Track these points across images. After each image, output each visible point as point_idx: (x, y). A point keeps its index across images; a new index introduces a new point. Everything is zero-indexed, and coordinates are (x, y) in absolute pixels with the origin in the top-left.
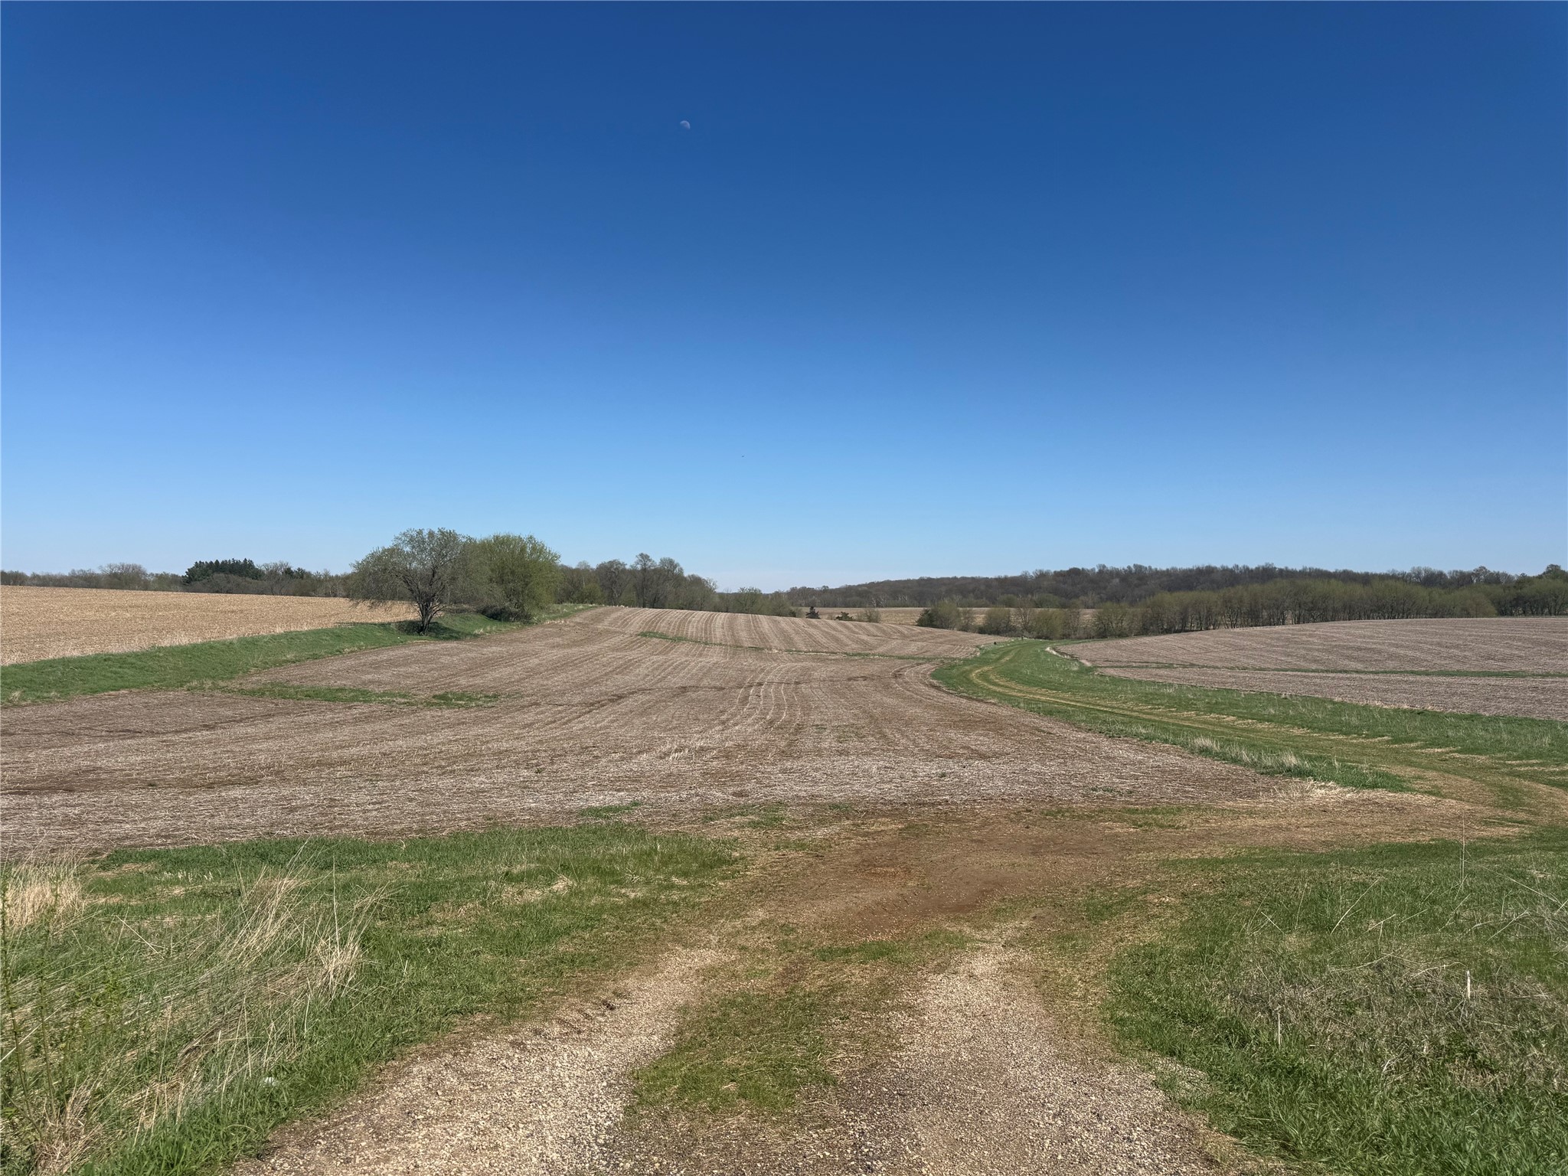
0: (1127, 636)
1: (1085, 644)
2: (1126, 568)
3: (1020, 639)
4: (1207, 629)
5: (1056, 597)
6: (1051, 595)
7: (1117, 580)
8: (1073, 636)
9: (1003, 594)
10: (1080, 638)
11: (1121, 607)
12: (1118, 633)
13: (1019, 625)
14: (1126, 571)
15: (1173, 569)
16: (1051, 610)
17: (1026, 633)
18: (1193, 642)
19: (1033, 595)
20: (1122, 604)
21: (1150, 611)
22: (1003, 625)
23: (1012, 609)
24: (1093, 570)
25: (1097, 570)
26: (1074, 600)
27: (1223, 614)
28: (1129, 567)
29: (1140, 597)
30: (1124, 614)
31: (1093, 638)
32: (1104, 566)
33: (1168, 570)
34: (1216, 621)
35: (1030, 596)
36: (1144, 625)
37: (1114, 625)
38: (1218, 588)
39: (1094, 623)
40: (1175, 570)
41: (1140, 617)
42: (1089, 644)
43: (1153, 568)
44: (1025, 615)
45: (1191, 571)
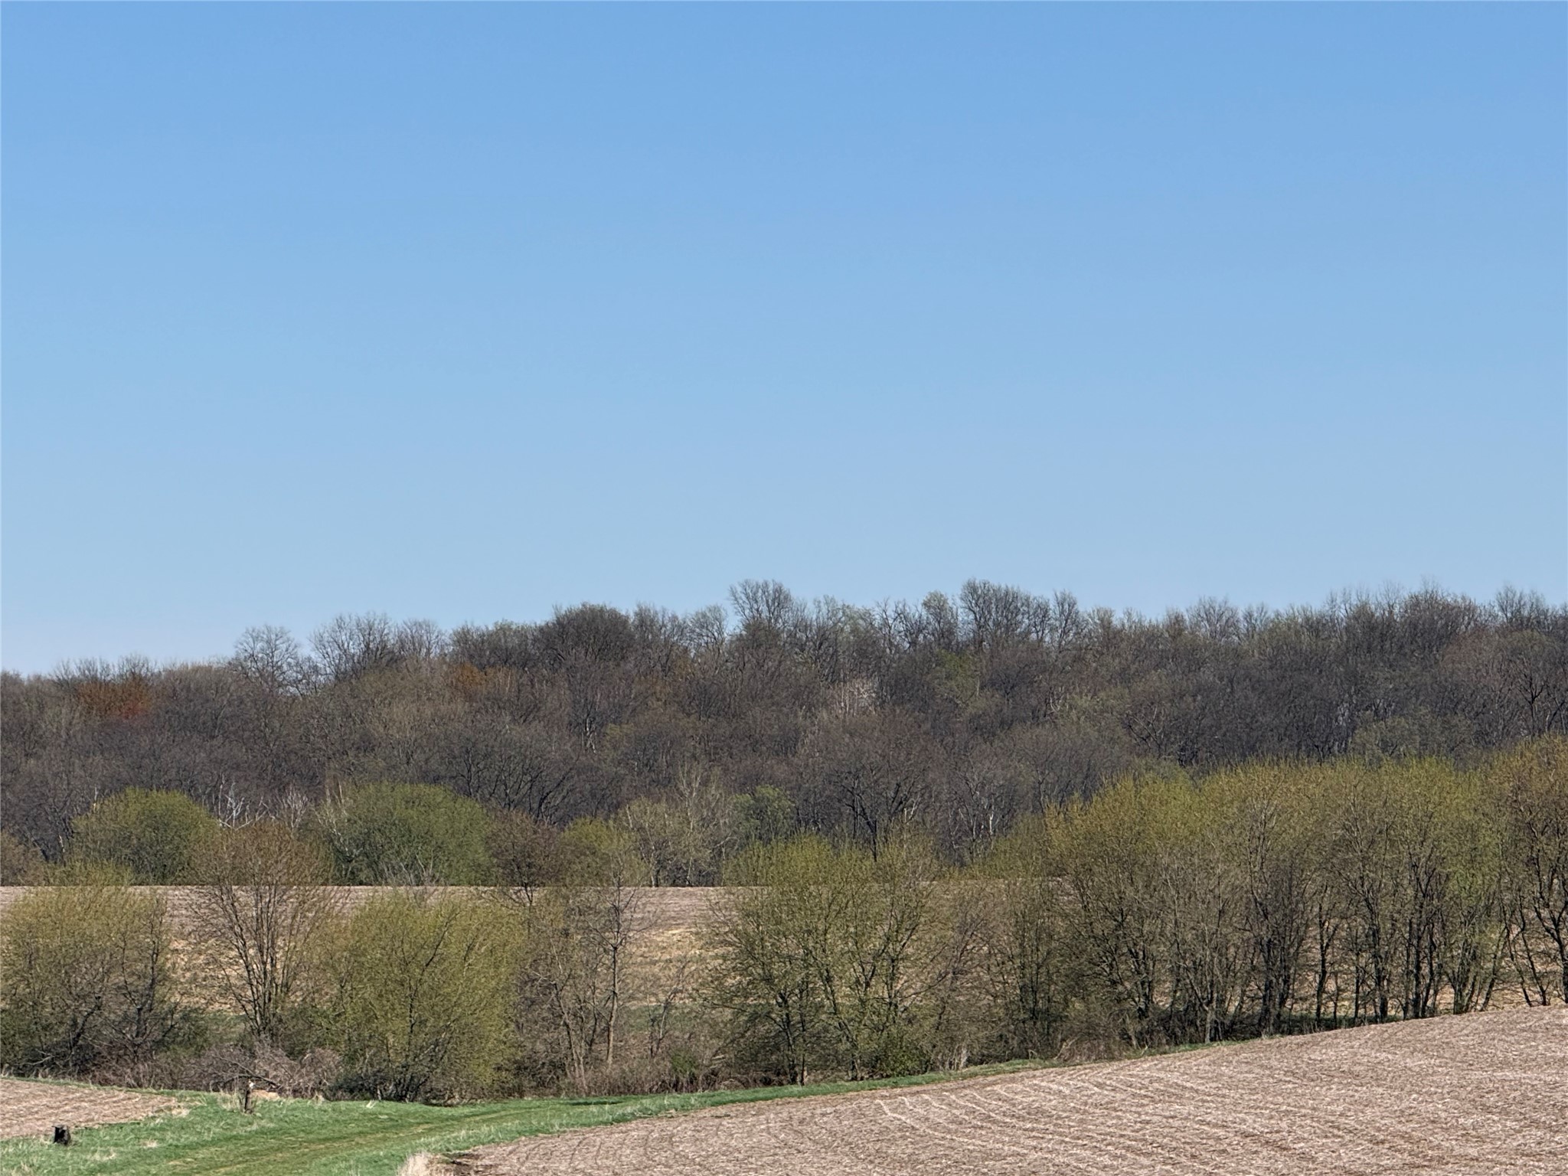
0: (928, 1066)
1: (658, 1128)
2: (916, 610)
3: (230, 1100)
4: (1419, 1009)
5: (469, 808)
6: (437, 794)
7: (863, 691)
8: (581, 1076)
9: (114, 787)
10: (623, 1089)
11: (887, 875)
12: (868, 1044)
13: (226, 1007)
14: (915, 629)
15: (1208, 614)
16: (436, 896)
17: (270, 1061)
18: (1331, 1098)
19: (316, 797)
20: (894, 853)
21: (1068, 899)
22: (117, 1008)
23: (176, 895)
24: (707, 621)
25: (733, 625)
26: (586, 829)
27: (1510, 914)
28: (936, 606)
29: (1009, 804)
30: (908, 922)
31: (712, 1080)
32: (780, 599)
33: (1176, 625)
34: (1474, 956)
35: (296, 801)
36: (1030, 989)
37: (844, 994)
38: (1482, 737)
39: (718, 978)
40: (1221, 623)
41: (1005, 938)
42: (682, 1127)
43: (1086, 607)
44: (264, 930)
45: (1316, 626)
